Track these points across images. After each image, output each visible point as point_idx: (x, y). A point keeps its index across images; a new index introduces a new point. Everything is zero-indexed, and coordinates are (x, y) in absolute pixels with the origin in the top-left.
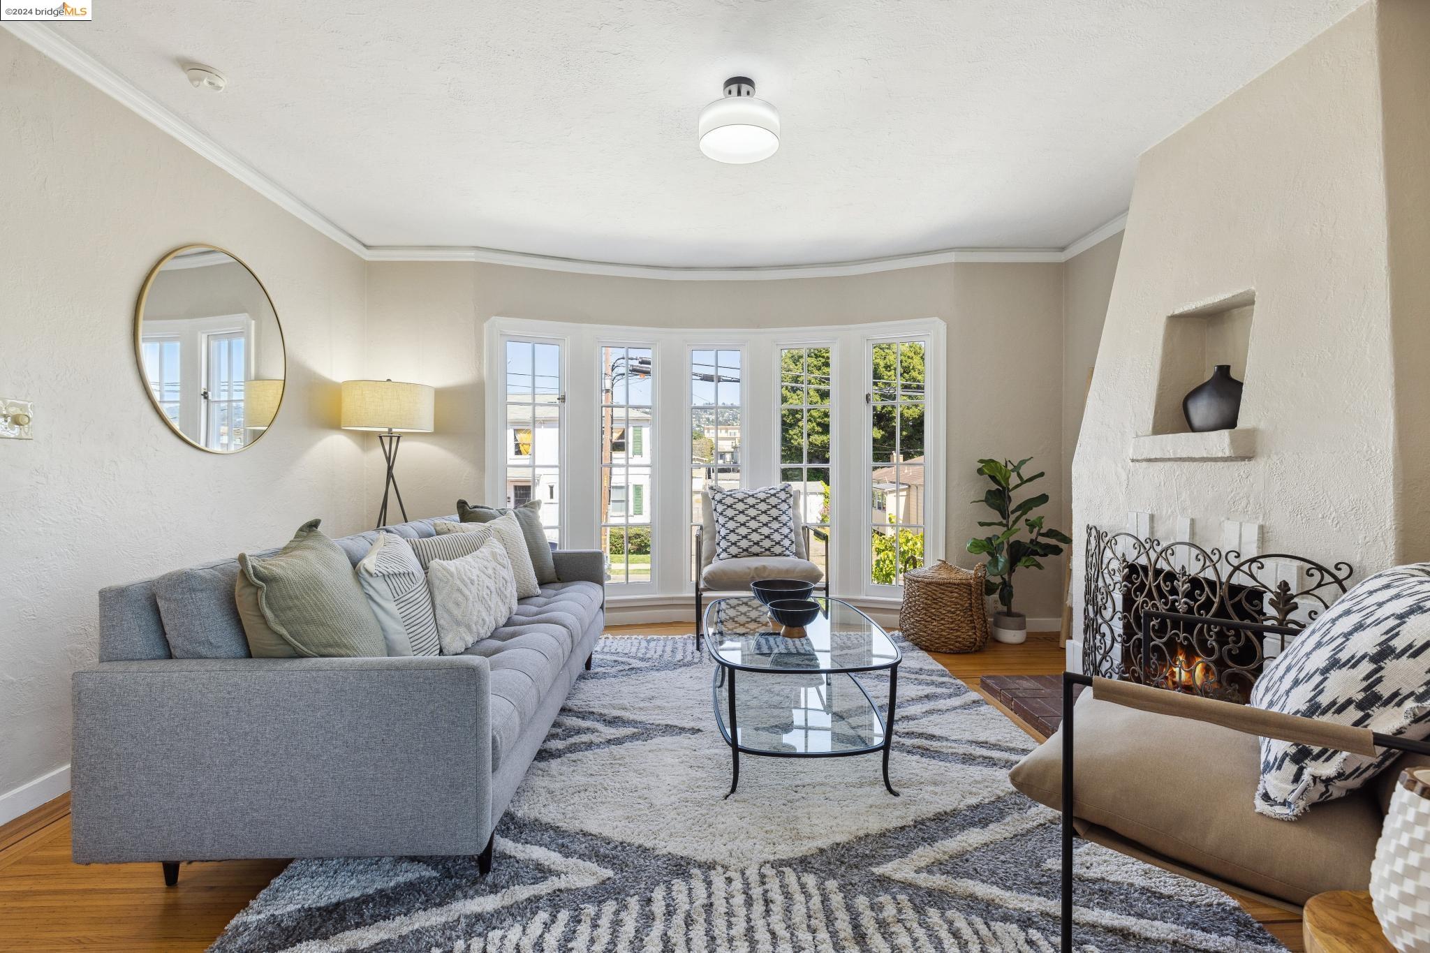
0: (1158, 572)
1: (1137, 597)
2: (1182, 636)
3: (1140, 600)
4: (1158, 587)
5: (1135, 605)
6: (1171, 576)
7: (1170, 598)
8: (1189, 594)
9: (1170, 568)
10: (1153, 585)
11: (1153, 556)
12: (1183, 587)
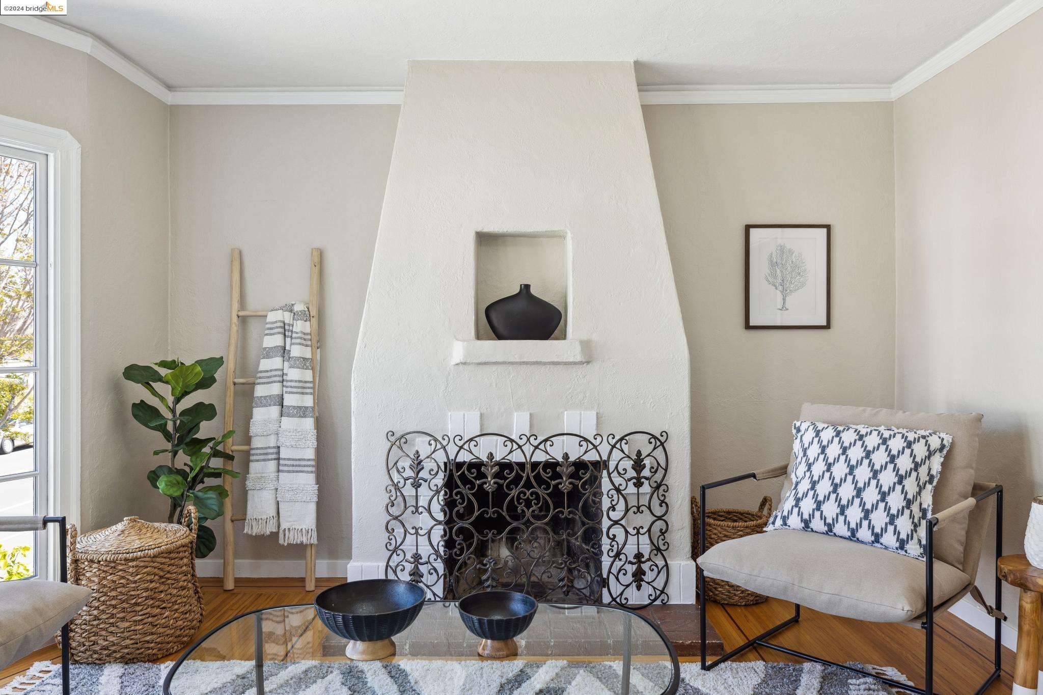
0: (535, 465)
1: (512, 490)
2: (566, 511)
3: (514, 492)
4: (538, 477)
5: (509, 498)
6: (551, 465)
7: (553, 483)
8: (574, 476)
9: (548, 457)
10: (532, 475)
11: (528, 449)
12: (565, 471)
